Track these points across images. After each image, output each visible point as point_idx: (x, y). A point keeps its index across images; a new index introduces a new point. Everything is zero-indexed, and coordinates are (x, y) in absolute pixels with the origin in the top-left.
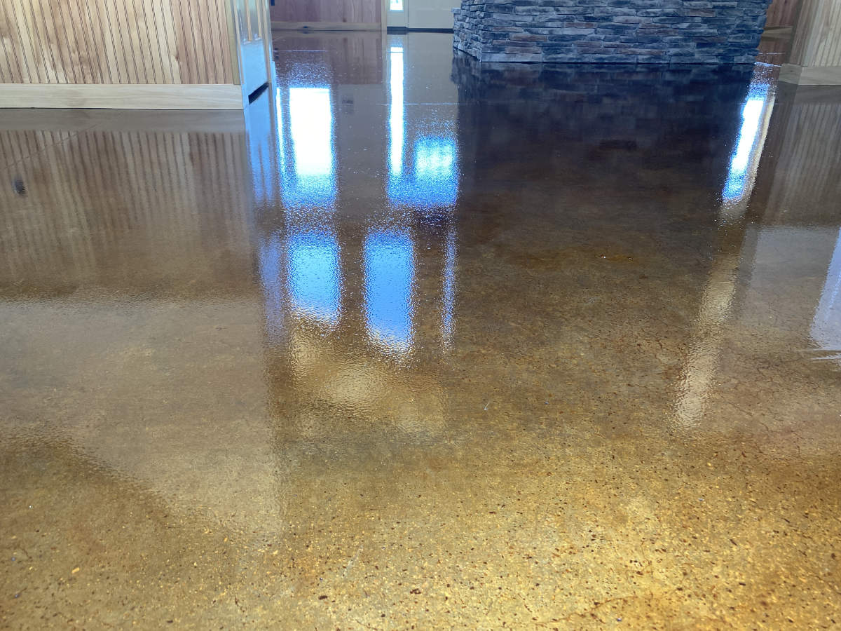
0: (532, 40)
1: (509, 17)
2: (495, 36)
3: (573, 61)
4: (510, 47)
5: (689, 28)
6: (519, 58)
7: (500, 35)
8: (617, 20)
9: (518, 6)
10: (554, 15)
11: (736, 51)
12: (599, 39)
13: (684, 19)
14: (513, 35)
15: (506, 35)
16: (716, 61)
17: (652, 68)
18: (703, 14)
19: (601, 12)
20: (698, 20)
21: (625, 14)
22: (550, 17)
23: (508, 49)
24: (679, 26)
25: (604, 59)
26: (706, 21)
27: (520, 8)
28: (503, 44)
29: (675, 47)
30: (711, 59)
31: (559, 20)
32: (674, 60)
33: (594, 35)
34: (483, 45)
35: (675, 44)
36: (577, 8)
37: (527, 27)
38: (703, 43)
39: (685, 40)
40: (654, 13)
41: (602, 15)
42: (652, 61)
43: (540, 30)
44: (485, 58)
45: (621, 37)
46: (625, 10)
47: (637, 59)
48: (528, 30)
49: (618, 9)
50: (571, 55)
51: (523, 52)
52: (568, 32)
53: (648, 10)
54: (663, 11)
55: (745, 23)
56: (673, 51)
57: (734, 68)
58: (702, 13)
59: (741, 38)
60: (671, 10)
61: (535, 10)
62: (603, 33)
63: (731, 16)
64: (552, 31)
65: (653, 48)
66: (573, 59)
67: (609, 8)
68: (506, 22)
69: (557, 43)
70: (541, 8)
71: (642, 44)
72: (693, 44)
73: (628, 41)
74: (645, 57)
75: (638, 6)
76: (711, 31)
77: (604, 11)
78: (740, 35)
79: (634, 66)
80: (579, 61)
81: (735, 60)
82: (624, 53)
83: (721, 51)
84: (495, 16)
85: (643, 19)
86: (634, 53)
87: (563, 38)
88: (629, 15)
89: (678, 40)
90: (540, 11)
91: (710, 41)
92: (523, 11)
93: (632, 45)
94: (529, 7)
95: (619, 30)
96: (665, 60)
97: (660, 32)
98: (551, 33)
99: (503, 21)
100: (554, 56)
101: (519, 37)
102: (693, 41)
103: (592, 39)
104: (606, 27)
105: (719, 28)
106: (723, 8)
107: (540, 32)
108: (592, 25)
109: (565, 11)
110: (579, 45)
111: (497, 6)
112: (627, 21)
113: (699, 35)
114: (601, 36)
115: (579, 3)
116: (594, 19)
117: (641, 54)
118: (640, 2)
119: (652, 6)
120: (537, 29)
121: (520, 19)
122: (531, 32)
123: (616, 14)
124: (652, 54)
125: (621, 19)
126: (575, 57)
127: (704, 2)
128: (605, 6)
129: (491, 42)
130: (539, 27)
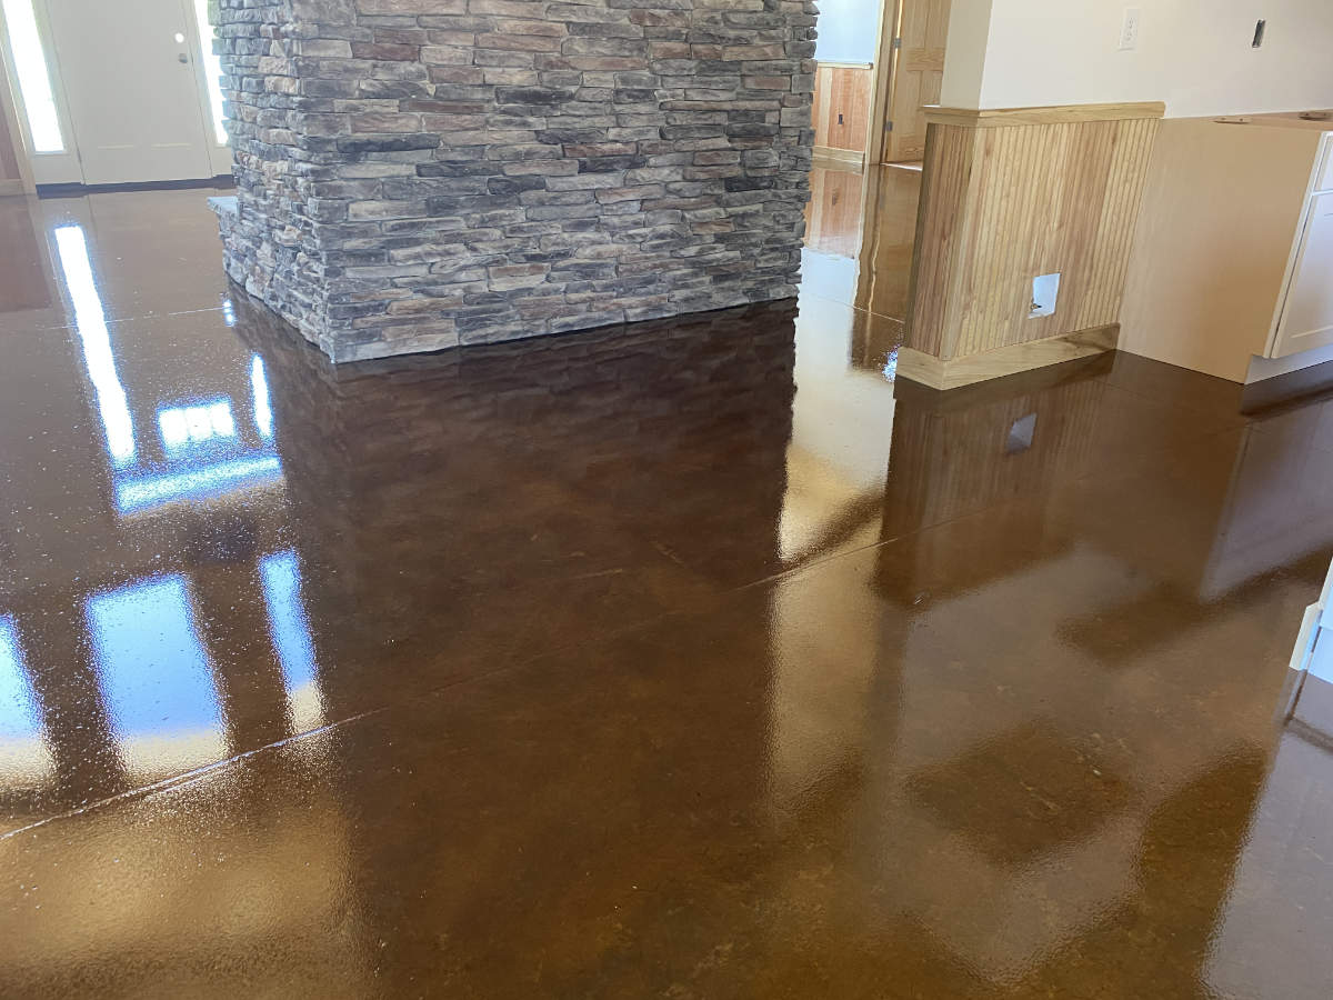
0: (432, 308)
1: (379, 272)
2: (358, 312)
3: (519, 337)
4: (391, 329)
5: (700, 253)
6: (414, 347)
7: (367, 309)
8: (584, 255)
9: (393, 249)
10: (468, 258)
11: (771, 281)
12: (557, 291)
13: (687, 242)
14: (395, 305)
15: (379, 307)
16: (746, 301)
17: (650, 327)
18: (717, 229)
19: (554, 244)
20: (710, 239)
21: (593, 243)
22: (462, 263)
23: (389, 332)
24: (682, 252)
25: (572, 326)
26: (720, 239)
27: (398, 253)
28: (375, 324)
29: (685, 286)
30: (736, 299)
31: (480, 265)
32: (684, 309)
33: (547, 285)
34: (334, 333)
35: (679, 284)
36: (509, 241)
37: (420, 287)
38: (721, 275)
39: (695, 275)
40: (640, 235)
41: (557, 248)
42: (651, 316)
43: (446, 289)
44: (343, 357)
45: (594, 283)
46: (590, 234)
47: (625, 317)
48: (422, 292)
49: (580, 236)
50: (512, 327)
51: (420, 332)
52: (501, 285)
53: (631, 232)
54: (653, 231)
55: (778, 235)
56: (679, 294)
57: (771, 308)
58: (714, 227)
59: (775, 259)
60: (667, 228)
61: (429, 254)
62: (562, 279)
63: (755, 226)
64: (469, 287)
65: (649, 293)
66: (517, 333)
67: (566, 235)
68: (376, 282)
69: (482, 308)
70: (440, 248)
71: (628, 291)
72: (707, 279)
73: (606, 288)
74: (638, 311)
75: (615, 228)
76: (731, 254)
77: (559, 240)
78: (773, 255)
79: (622, 328)
80: (530, 335)
81: (771, 295)
82: (604, 309)
83: (750, 284)
84: (349, 274)
85: (625, 247)
86: (619, 306)
87: (493, 297)
88: (600, 243)
89: (685, 275)
90: (440, 254)
91: (732, 271)
92: (406, 258)
93: (615, 294)
94: (418, 249)
95: (587, 271)
96: (669, 312)
97: (655, 266)
98: (467, 290)
99: (368, 280)
100: (481, 332)
101: (406, 308)
102: (706, 274)
103: (546, 293)
104: (566, 269)
105: (741, 247)
106: (744, 215)
107: (446, 292)
108: (542, 268)
109: (488, 250)
110: (525, 307)
111: (352, 254)
112: (599, 256)
113: (714, 264)
114: (559, 285)
115: (512, 231)
116: (542, 258)
117: (631, 307)
118: (616, 220)
119: (636, 224)
120: (440, 288)
121: (402, 273)
122: (429, 295)
123: (579, 244)
124: (648, 304)
125: (588, 251)
126: (520, 328)
127: (716, 209)
128: (557, 234)
129: (350, 325)
130: (443, 284)
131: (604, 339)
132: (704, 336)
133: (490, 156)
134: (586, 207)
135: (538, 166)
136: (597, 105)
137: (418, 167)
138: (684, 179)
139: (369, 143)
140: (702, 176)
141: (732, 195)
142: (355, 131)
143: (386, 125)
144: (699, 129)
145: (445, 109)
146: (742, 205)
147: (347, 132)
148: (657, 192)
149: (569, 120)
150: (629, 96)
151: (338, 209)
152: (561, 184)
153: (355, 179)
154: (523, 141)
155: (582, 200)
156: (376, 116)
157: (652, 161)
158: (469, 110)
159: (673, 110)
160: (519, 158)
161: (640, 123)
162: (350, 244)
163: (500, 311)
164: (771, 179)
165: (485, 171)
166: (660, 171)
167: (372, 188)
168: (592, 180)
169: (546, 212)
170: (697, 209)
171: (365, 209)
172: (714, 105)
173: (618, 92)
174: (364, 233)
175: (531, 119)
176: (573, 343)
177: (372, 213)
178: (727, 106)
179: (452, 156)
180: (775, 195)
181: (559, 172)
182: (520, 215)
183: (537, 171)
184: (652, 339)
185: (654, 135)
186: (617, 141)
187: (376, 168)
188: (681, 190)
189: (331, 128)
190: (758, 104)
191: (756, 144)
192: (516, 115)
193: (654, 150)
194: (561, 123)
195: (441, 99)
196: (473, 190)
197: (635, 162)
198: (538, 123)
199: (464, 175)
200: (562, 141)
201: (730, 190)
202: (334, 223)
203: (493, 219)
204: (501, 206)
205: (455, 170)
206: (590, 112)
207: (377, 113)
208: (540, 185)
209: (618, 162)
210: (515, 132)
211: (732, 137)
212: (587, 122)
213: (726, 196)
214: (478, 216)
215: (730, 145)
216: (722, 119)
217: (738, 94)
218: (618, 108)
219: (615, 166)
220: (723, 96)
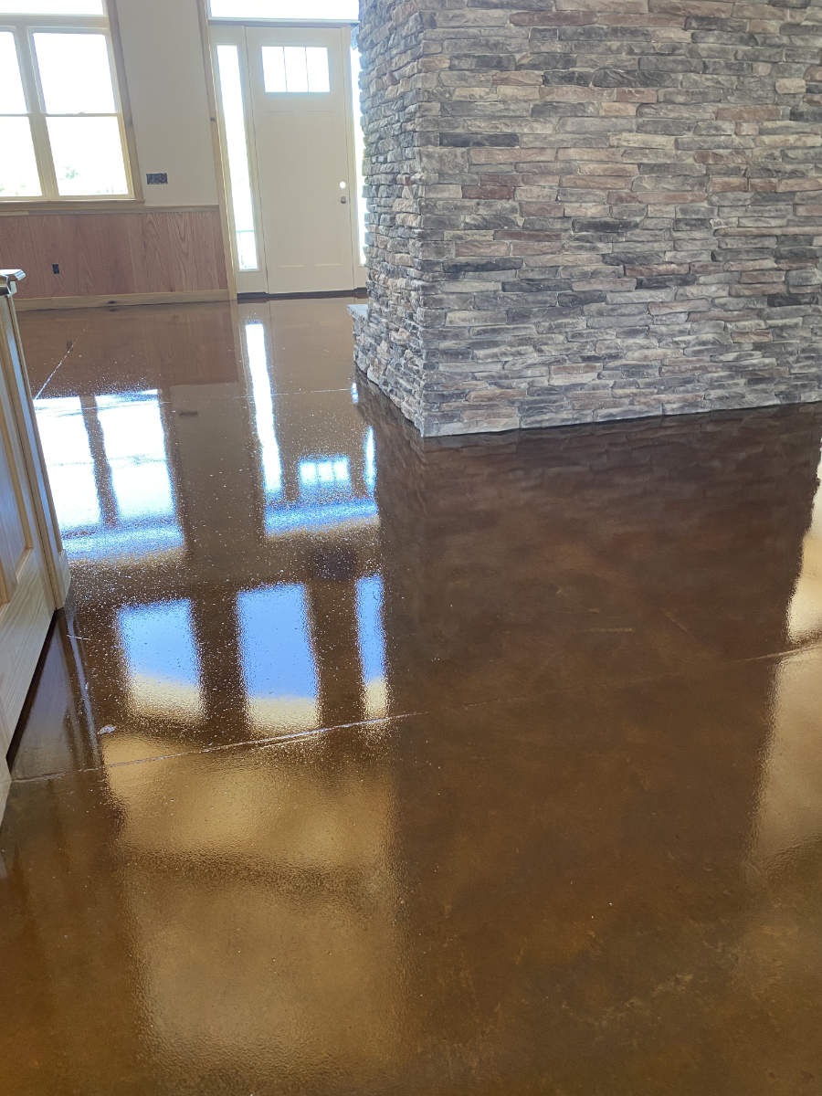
0: (501, 397)
1: (464, 367)
2: (444, 398)
3: (569, 423)
4: (468, 413)
5: (737, 359)
6: (485, 427)
7: (452, 396)
8: (633, 358)
9: (477, 349)
10: (534, 357)
11: (804, 386)
12: (605, 387)
13: (727, 349)
14: (473, 394)
15: (461, 394)
16: (777, 402)
17: (684, 420)
19: (608, 348)
20: (748, 347)
21: (642, 347)
22: (530, 362)
23: (466, 415)
24: (722, 358)
25: (614, 416)
26: (757, 347)
27: (480, 353)
28: (456, 408)
29: (721, 387)
30: (769, 400)
31: (543, 364)
32: (718, 407)
33: (598, 382)
34: (425, 414)
35: (713, 385)
36: (570, 345)
37: (495, 380)
38: (755, 378)
39: (731, 377)
40: (684, 342)
41: (609, 351)
42: (687, 411)
43: (514, 383)
44: (429, 432)
45: (639, 381)
46: (640, 340)
47: (663, 410)
48: (496, 384)
49: (631, 341)
50: (564, 415)
51: (489, 416)
52: (559, 381)
53: (676, 339)
54: (697, 338)
55: (814, 345)
56: (714, 394)
57: (801, 410)
58: (753, 336)
59: (809, 367)
60: (710, 337)
61: (505, 354)
62: (611, 377)
63: (794, 337)
64: (533, 382)
65: (687, 392)
66: (567, 420)
67: (619, 341)
68: (461, 374)
69: (542, 398)
70: (514, 349)
71: (669, 388)
72: (742, 381)
73: (649, 385)
74: (675, 406)
75: (662, 335)
76: (767, 361)
77: (612, 345)
78: (808, 362)
79: (659, 420)
80: (578, 422)
81: (802, 399)
82: (645, 403)
83: (783, 388)
84: (441, 368)
85: (669, 352)
86: (659, 401)
87: (551, 390)
88: (648, 348)
89: (722, 377)
90: (512, 354)
91: (767, 376)
92: (487, 357)
93: (656, 391)
94: (496, 350)
95: (634, 371)
96: (704, 408)
97: (696, 369)
98: (531, 384)
99: (455, 373)
100: (538, 418)
101: (481, 396)
102: (742, 377)
103: (596, 388)
104: (616, 368)
105: (778, 356)
106: (782, 328)
107: (514, 385)
108: (595, 367)
109: (551, 351)
110: (577, 399)
111: (445, 352)
112: (646, 358)
113: (751, 369)
114: (608, 382)
115: (573, 337)
116: (596, 359)
117: (669, 402)
118: (664, 329)
119: (682, 332)
120: (507, 381)
121: (482, 368)
122: (501, 387)
123: (629, 348)
124: (685, 400)
125: (637, 354)
126: (571, 416)
127: (757, 321)
128: (612, 339)
129: (438, 407)
130: (512, 378)
131: (643, 428)
132: (734, 431)
133: (563, 275)
134: (638, 318)
135: (602, 282)
136: (657, 232)
137: (503, 284)
138: (730, 295)
139: (468, 264)
140: (747, 293)
141: (774, 309)
142: (457, 255)
143: (482, 250)
144: (748, 252)
145: (531, 237)
146: (782, 318)
147: (452, 256)
148: (702, 305)
149: (632, 245)
150: (686, 224)
151: (438, 317)
152: (619, 298)
153: (453, 293)
154: (590, 261)
155: (636, 311)
156: (476, 243)
157: (702, 279)
158: (549, 238)
159: (726, 235)
160: (586, 276)
161: (695, 246)
162: (445, 345)
163: (555, 402)
164: (813, 295)
165: (557, 287)
166: (710, 288)
167: (465, 300)
168: (646, 295)
169: (603, 321)
170: (738, 321)
171: (457, 317)
172: (765, 231)
173: (677, 221)
174: (456, 336)
175: (600, 245)
176: (613, 431)
177: (464, 320)
178: (778, 232)
179: (530, 275)
180: (815, 310)
181: (619, 287)
182: (581, 324)
183: (600, 287)
184: (685, 430)
185: (706, 257)
186: (672, 263)
187: (470, 285)
188: (725, 304)
189: (440, 252)
190: (807, 229)
191: (802, 265)
192: (588, 242)
193: (705, 270)
194: (625, 248)
195: (527, 229)
196: (545, 302)
197: (685, 281)
198: (604, 248)
199: (539, 290)
200: (623, 262)
201: (771, 304)
202: (435, 328)
203: (558, 326)
204: (565, 316)
205: (533, 286)
206: (651, 239)
207: (477, 241)
208: (602, 299)
209: (671, 280)
210: (585, 255)
211: (778, 258)
212: (647, 247)
213: (768, 310)
214: (547, 324)
215: (776, 266)
216: (771, 243)
217: (789, 220)
218: (676, 235)
219: (668, 284)
220: (774, 223)
